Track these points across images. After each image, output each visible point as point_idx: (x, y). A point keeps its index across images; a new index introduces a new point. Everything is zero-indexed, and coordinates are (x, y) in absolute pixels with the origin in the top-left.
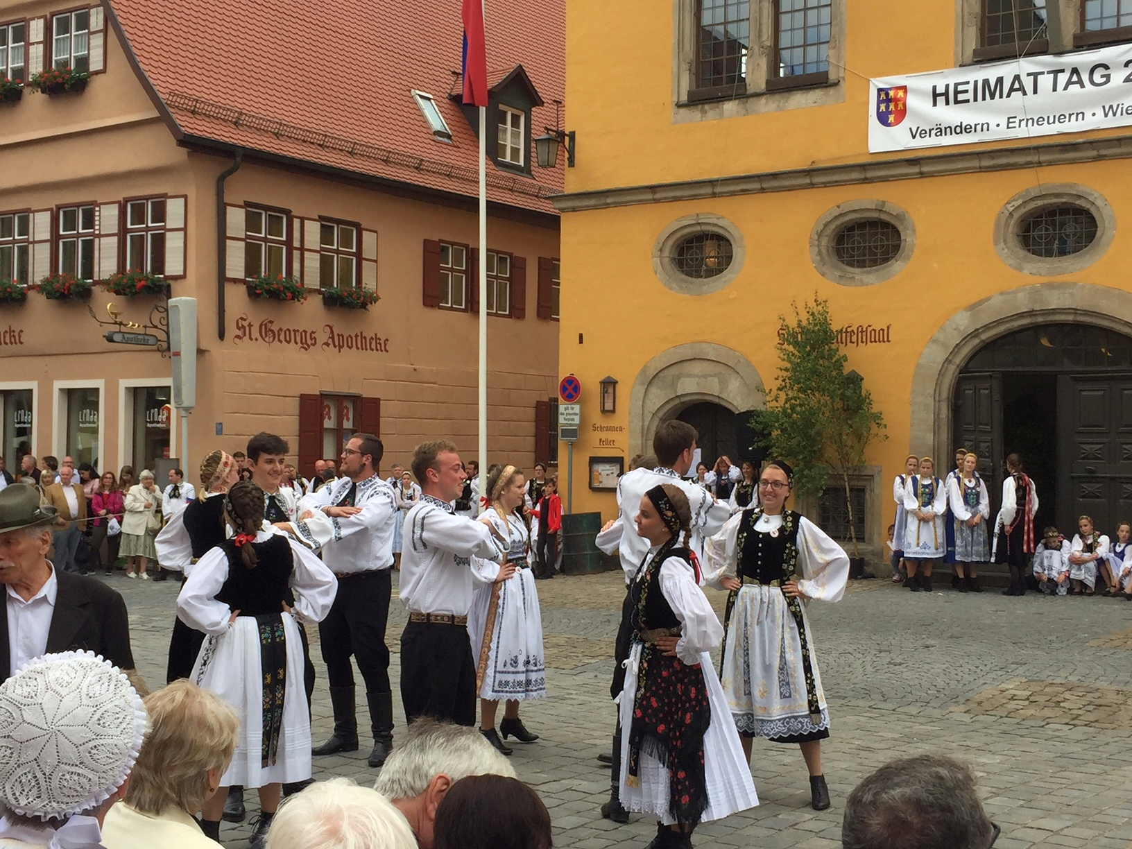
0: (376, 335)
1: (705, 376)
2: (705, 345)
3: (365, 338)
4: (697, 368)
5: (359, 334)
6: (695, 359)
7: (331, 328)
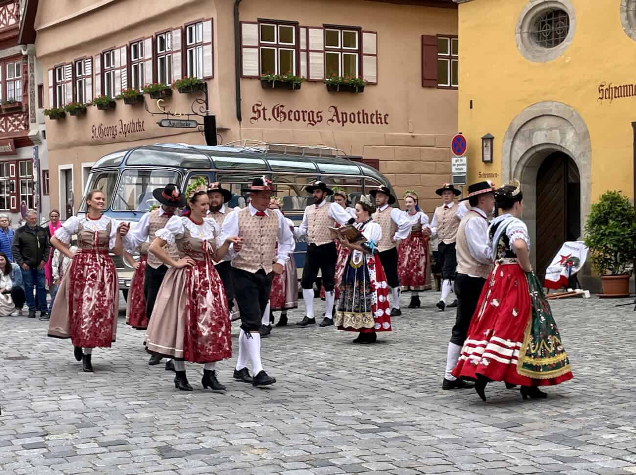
0: (377, 112)
1: (551, 129)
2: (549, 104)
3: (367, 114)
4: (545, 123)
5: (361, 112)
6: (543, 115)
7: (335, 108)
